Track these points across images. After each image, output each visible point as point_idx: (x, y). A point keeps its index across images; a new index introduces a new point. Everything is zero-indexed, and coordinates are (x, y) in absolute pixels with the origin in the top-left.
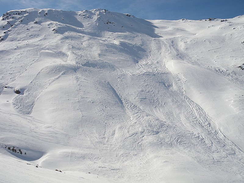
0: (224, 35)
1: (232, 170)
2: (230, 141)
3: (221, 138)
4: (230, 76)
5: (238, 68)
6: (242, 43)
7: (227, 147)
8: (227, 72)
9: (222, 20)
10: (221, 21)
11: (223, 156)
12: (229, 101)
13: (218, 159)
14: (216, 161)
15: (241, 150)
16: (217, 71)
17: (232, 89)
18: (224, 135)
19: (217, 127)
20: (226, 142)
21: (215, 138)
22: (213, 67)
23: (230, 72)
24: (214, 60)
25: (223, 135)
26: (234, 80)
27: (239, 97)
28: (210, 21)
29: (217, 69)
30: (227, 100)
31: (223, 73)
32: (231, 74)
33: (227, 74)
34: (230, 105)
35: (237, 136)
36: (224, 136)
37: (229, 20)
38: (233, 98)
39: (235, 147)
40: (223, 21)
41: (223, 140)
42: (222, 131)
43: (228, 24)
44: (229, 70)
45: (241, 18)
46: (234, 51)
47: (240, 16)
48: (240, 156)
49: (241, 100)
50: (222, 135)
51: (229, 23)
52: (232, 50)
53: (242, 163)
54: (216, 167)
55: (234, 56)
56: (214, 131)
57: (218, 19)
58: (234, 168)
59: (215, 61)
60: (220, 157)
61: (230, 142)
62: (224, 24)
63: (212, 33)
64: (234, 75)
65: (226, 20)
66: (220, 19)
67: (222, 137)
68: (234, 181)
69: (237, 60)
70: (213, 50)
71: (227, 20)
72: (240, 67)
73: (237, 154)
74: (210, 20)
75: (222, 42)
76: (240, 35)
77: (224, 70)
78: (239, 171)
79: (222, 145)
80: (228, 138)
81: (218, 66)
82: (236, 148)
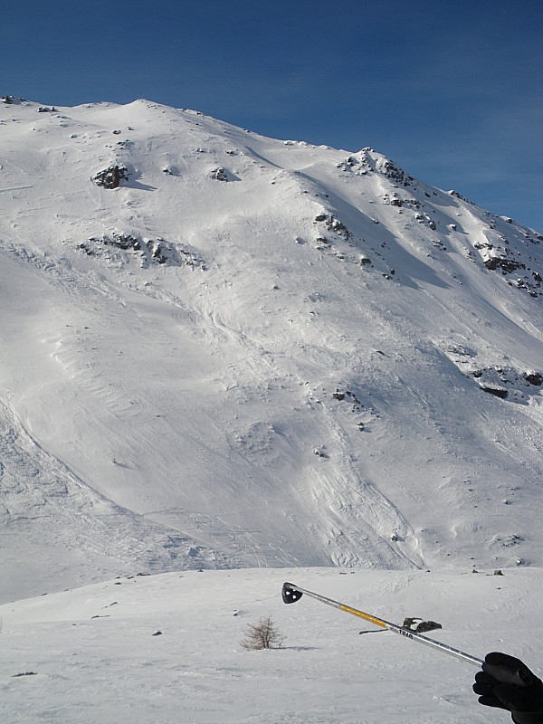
0: (44, 150)
1: (59, 539)
2: (52, 458)
3: (28, 451)
4: (54, 271)
5: (77, 249)
6: (91, 180)
7: (46, 476)
8: (48, 258)
9: (44, 107)
10: (41, 110)
11: (36, 502)
12: (50, 342)
13: (21, 510)
14: (17, 517)
15: (81, 481)
16: (18, 254)
17: (59, 308)
18: (36, 440)
19: (16, 419)
20: (41, 462)
21: (11, 450)
22: (6, 241)
23: (55, 258)
24: (12, 222)
25: (34, 441)
26: (65, 283)
27: (78, 332)
28: (7, 105)
29: (19, 249)
30: (43, 341)
31: (36, 260)
32: (57, 266)
33: (47, 265)
34: (51, 355)
35: (70, 443)
36: (37, 444)
37: (62, 110)
38: (59, 336)
39: (67, 474)
40: (45, 110)
41: (32, 455)
42: (30, 429)
43: (58, 122)
44: (51, 254)
45: (93, 109)
46: (68, 200)
47: (90, 104)
48: (79, 499)
49: (83, 340)
50: (31, 441)
51: (61, 119)
52: (62, 198)
53: (86, 517)
54: (15, 534)
55: (68, 213)
56: (8, 431)
57: (31, 103)
58: (66, 532)
59: (12, 226)
60: (27, 504)
61: (54, 461)
62: (48, 120)
63: (10, 142)
64: (65, 270)
65: (53, 110)
66: (36, 104)
67: (28, 446)
68: (65, 569)
69: (75, 226)
70: (10, 192)
71: (56, 111)
72: (82, 246)
73: (71, 492)
74: (9, 101)
75: (37, 170)
76: (88, 157)
77: (38, 251)
78: (78, 538)
79: (32, 471)
80: (48, 450)
81: (22, 241)
82: (69, 477)
